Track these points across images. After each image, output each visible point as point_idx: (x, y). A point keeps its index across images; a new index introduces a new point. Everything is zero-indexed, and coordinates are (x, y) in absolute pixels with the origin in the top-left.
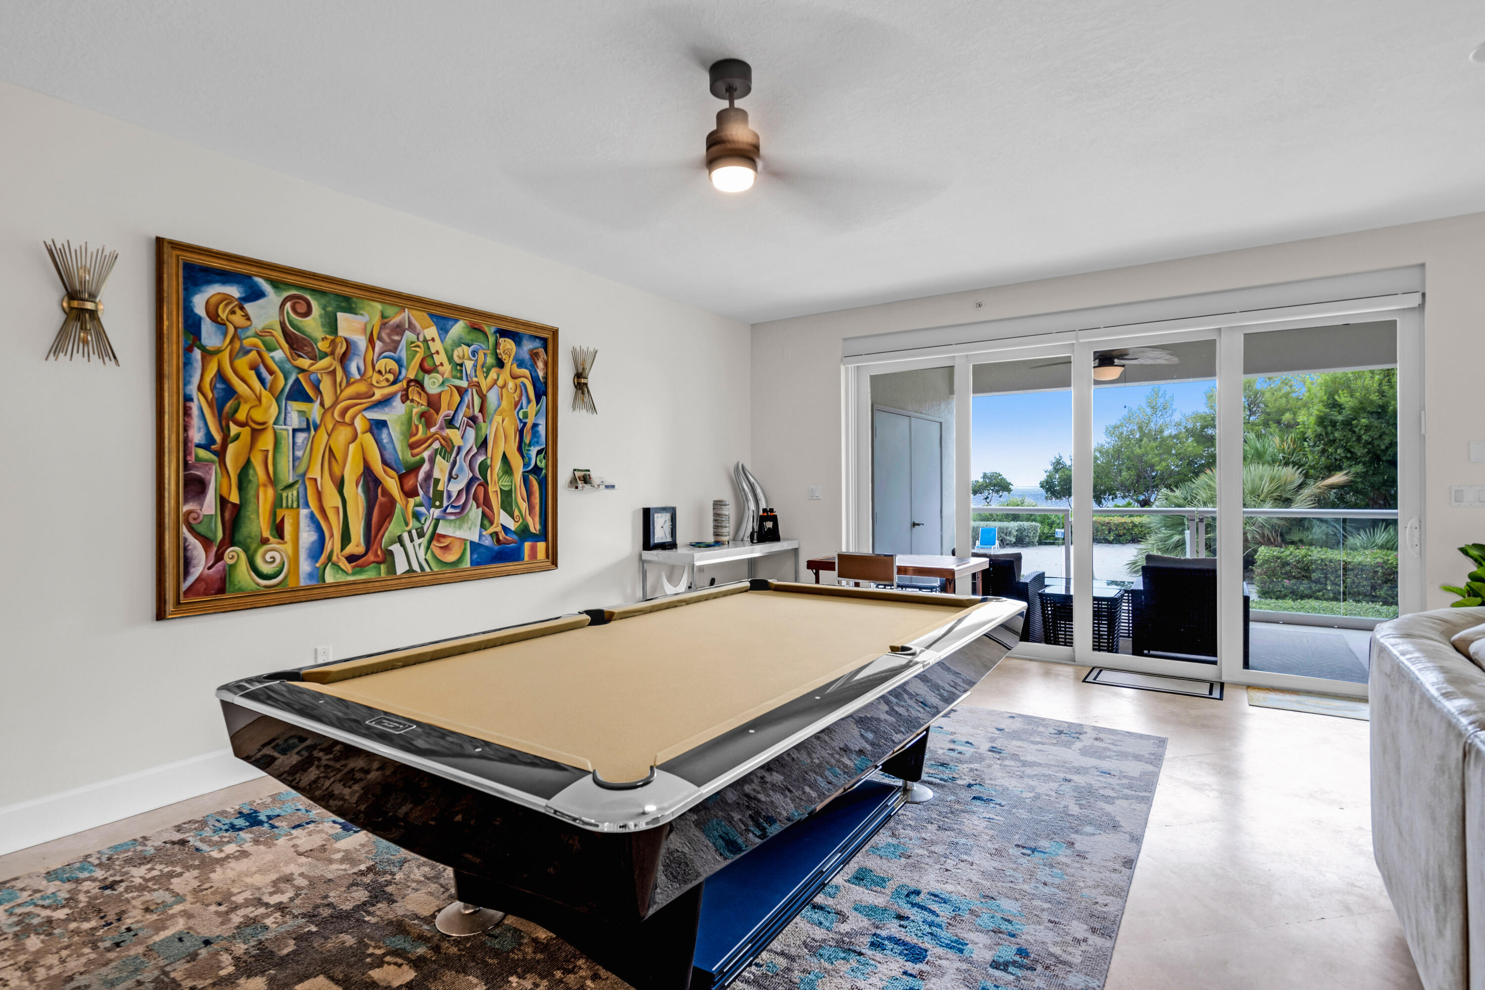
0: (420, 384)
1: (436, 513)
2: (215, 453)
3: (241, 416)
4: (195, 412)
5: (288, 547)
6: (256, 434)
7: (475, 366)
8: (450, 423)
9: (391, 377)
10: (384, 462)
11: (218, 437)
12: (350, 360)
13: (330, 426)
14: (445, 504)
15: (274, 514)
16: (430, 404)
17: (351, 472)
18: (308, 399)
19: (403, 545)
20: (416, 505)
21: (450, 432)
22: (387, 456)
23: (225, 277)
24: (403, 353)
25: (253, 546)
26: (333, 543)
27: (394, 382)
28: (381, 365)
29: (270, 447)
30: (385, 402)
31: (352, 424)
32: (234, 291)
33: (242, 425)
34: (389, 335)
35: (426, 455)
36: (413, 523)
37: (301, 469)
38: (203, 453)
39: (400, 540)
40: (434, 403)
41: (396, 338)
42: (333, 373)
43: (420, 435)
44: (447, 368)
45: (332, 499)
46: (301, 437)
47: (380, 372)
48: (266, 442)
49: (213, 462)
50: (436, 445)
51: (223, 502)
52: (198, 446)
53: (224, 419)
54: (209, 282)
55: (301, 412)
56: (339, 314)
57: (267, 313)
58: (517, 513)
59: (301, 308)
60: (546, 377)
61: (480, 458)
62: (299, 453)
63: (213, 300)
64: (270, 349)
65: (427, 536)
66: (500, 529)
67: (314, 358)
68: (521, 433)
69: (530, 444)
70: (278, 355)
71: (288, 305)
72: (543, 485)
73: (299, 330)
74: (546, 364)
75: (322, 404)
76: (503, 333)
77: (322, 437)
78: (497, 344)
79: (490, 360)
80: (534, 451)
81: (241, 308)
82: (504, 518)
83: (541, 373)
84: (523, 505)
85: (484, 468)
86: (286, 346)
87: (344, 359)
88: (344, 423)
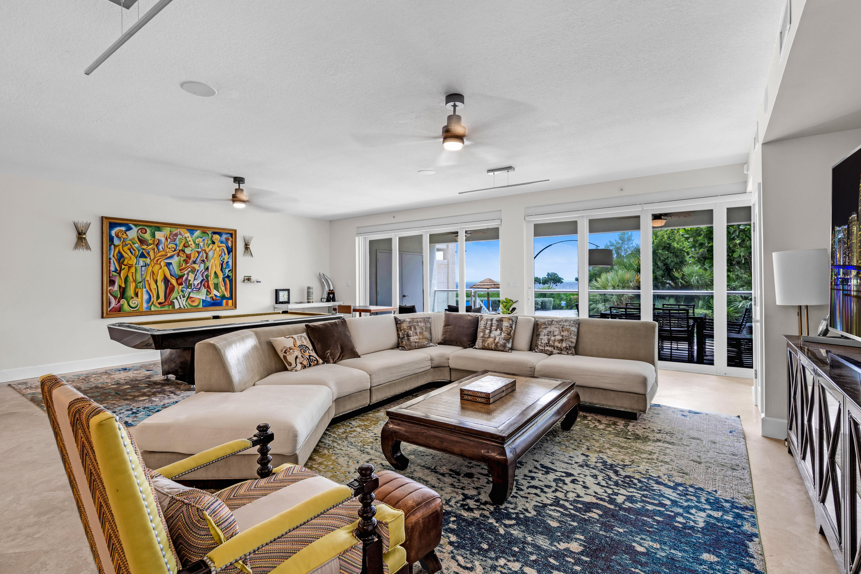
0: (183, 251)
1: (190, 290)
2: (117, 273)
3: (125, 263)
4: (112, 262)
5: (139, 300)
6: (129, 268)
7: (204, 244)
8: (194, 262)
9: (173, 249)
10: (171, 275)
11: (118, 269)
12: (160, 245)
13: (153, 265)
14: (193, 287)
15: (135, 290)
16: (187, 257)
17: (160, 278)
19: (177, 300)
20: (182, 288)
21: (194, 265)
22: (172, 273)
23: (121, 225)
24: (177, 242)
25: (129, 299)
26: (154, 299)
27: (174, 251)
28: (169, 246)
29: (134, 271)
30: (171, 257)
31: (160, 264)
32: (123, 229)
33: (125, 265)
34: (173, 237)
35: (186, 272)
36: (181, 293)
37: (144, 277)
38: (114, 273)
39: (177, 298)
40: (188, 257)
41: (175, 237)
42: (154, 249)
43: (184, 266)
44: (193, 245)
45: (153, 286)
46: (143, 268)
47: (169, 248)
48: (133, 270)
49: (117, 276)
50: (189, 269)
51: (120, 287)
52: (113, 271)
53: (120, 263)
54: (116, 227)
55: (144, 261)
56: (156, 232)
57: (133, 234)
58: (220, 290)
59: (144, 231)
60: (232, 246)
61: (206, 273)
62: (143, 273)
63: (117, 232)
64: (134, 244)
65: (186, 297)
66: (213, 295)
67: (148, 245)
68: (222, 265)
69: (225, 268)
70: (136, 245)
71: (140, 231)
72: (231, 281)
73: (143, 238)
74: (232, 242)
75: (150, 259)
76: (215, 233)
77: (150, 268)
78: (212, 237)
79: (210, 242)
80: (227, 270)
81: (125, 233)
82: (215, 292)
83: (230, 245)
84: (223, 288)
85: (207, 276)
86: (139, 243)
87: (157, 245)
88: (157, 264)
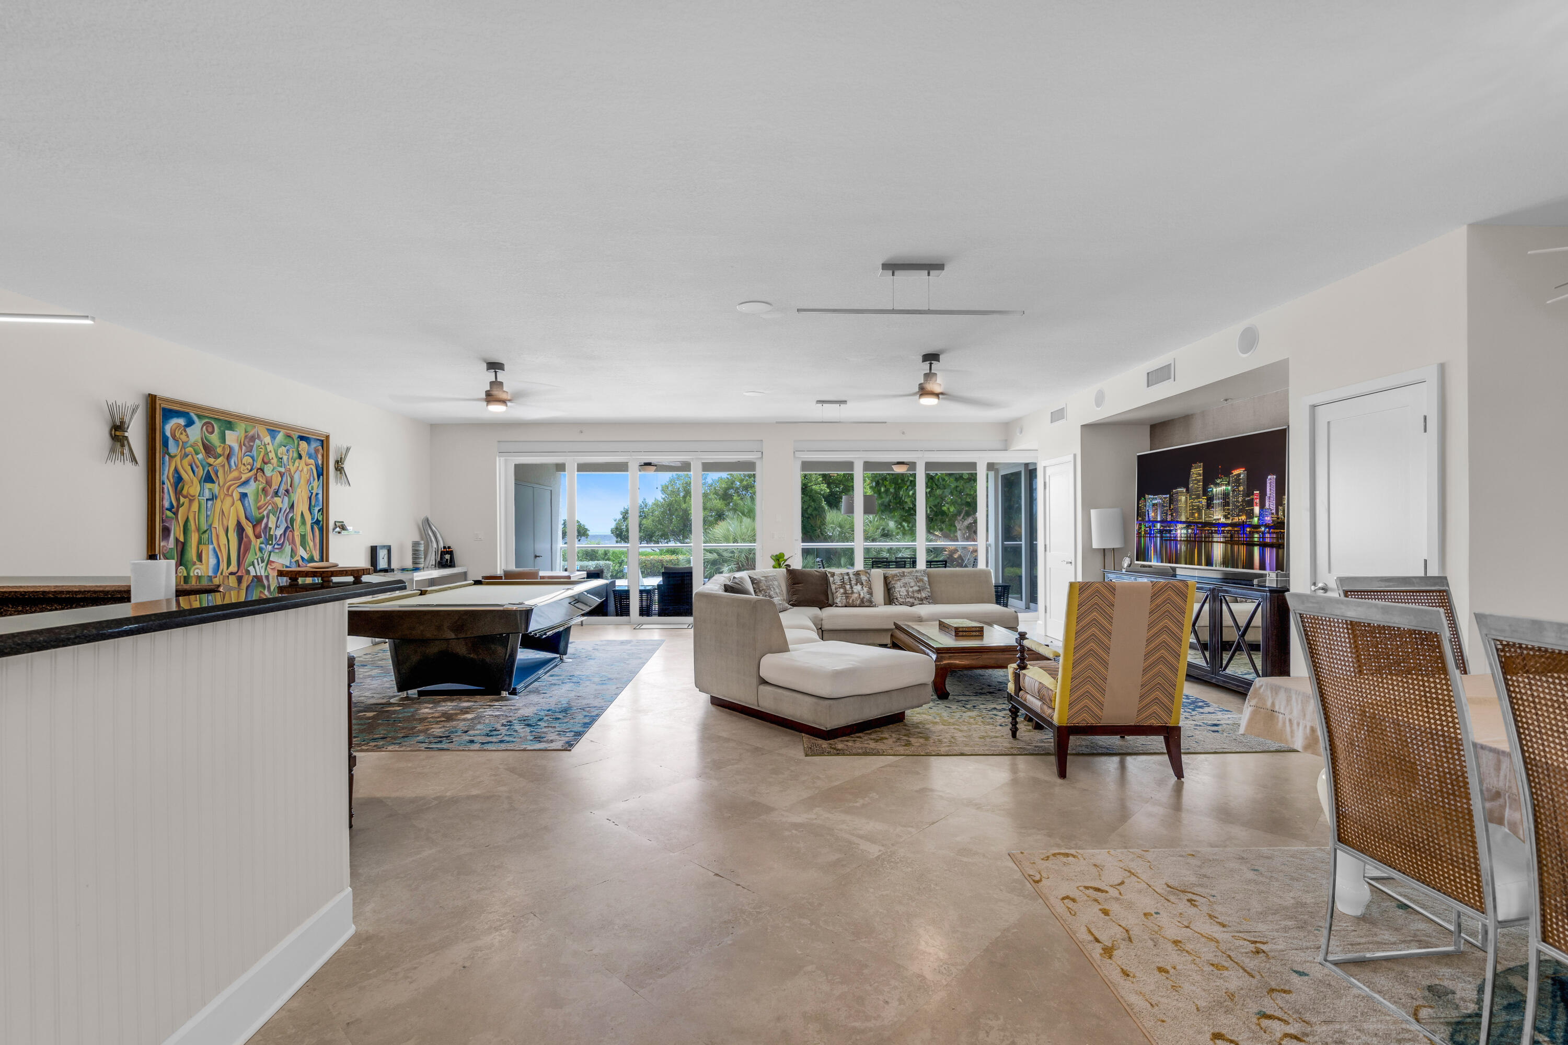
0: (262, 470)
1: (270, 548)
2: (174, 513)
3: (185, 492)
4: (166, 490)
5: (203, 567)
6: (191, 501)
7: (288, 459)
8: (276, 493)
9: (249, 467)
10: (247, 518)
11: (175, 504)
12: (231, 458)
13: (222, 497)
14: (274, 543)
15: (198, 548)
16: (267, 483)
17: (232, 525)
18: (213, 482)
19: (254, 567)
20: (261, 544)
21: (277, 500)
22: (248, 514)
23: (178, 414)
24: (254, 453)
25: (189, 566)
26: (224, 565)
27: (251, 471)
28: (244, 461)
29: (197, 510)
30: (246, 483)
31: (232, 495)
32: (182, 421)
33: (185, 497)
34: (249, 442)
35: (265, 513)
36: (259, 554)
37: (209, 523)
38: (169, 513)
39: (253, 564)
40: (269, 483)
41: (252, 444)
42: (223, 466)
43: (262, 502)
44: (275, 461)
45: (223, 540)
46: (210, 503)
47: (244, 464)
48: (195, 507)
49: (173, 518)
50: (270, 507)
51: (177, 540)
52: (167, 509)
53: (178, 492)
54: (172, 417)
55: (210, 489)
56: (227, 432)
57: (195, 433)
58: (308, 549)
59: (210, 430)
60: (323, 464)
61: (291, 515)
62: (209, 513)
63: (174, 427)
64: (197, 454)
65: (266, 562)
66: (299, 558)
67: (216, 458)
68: (310, 498)
69: (314, 506)
70: (200, 456)
71: (205, 427)
72: (321, 530)
73: (209, 442)
74: (323, 456)
75: (219, 484)
76: (302, 438)
77: (218, 502)
78: (298, 444)
79: (296, 455)
80: (317, 509)
81: (185, 431)
82: (301, 552)
83: (320, 462)
84: (311, 544)
85: (292, 520)
86: (203, 451)
87: (228, 458)
88: (228, 495)
